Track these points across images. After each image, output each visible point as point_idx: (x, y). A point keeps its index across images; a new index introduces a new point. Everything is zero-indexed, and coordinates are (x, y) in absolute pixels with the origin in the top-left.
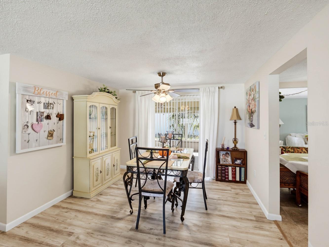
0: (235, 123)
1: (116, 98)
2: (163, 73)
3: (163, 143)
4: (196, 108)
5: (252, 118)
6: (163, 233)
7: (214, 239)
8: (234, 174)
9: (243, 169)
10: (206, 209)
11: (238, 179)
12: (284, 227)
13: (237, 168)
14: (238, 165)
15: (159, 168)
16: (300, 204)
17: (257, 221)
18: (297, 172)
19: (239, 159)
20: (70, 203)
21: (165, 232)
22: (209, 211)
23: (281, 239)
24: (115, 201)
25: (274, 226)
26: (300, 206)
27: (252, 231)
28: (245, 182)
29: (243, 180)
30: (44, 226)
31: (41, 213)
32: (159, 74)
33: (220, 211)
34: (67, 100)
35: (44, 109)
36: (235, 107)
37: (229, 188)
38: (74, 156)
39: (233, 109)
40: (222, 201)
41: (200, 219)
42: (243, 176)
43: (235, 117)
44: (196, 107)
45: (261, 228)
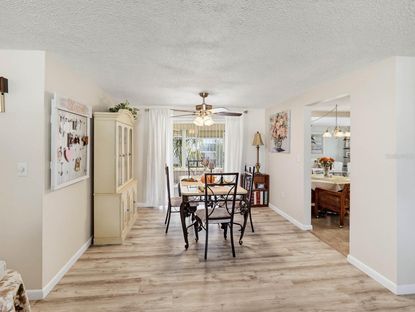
0: (258, 148)
1: (134, 117)
2: (205, 94)
3: (211, 169)
4: (220, 132)
5: (281, 143)
6: (232, 256)
7: (276, 252)
8: (258, 198)
9: (266, 192)
10: (253, 231)
11: (262, 203)
12: (317, 233)
13: (261, 192)
14: (261, 190)
15: (227, 194)
16: (317, 216)
17: (296, 233)
18: (316, 189)
19: (262, 183)
20: (100, 253)
21: (234, 256)
22: (255, 233)
23: (320, 241)
24: (156, 241)
25: (310, 234)
26: (318, 217)
27: (298, 240)
28: (267, 206)
29: (267, 204)
30: (93, 282)
31: (71, 270)
32: (201, 95)
33: (264, 231)
34: (90, 118)
35: (73, 129)
36: (258, 133)
37: (257, 212)
38: (94, 192)
39: (256, 134)
40: (260, 224)
41: (254, 240)
42: (266, 199)
43: (258, 142)
44: (220, 130)
45: (302, 237)
